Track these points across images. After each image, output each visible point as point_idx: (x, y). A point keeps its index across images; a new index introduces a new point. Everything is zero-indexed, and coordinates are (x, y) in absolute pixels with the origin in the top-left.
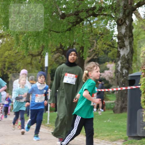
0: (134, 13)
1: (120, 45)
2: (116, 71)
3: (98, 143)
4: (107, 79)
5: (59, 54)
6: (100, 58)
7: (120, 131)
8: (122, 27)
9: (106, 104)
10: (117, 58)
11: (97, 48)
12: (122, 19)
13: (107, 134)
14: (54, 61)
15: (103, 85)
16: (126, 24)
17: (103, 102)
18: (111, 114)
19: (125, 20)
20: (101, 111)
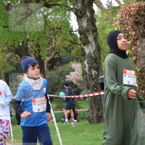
0: (95, 3)
1: (83, 41)
2: (84, 73)
4: (75, 82)
5: (12, 53)
6: (63, 58)
8: (83, 20)
9: (78, 113)
10: (82, 57)
11: (57, 46)
12: (81, 10)
14: (7, 62)
16: (87, 16)
17: (74, 111)
18: (87, 125)
19: (85, 11)
20: (74, 122)
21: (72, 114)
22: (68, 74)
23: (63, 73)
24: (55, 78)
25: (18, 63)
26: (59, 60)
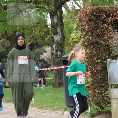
0: (64, 6)
2: (52, 54)
4: (46, 59)
5: (5, 39)
6: (39, 43)
7: (60, 102)
8: (54, 18)
9: (47, 80)
10: (52, 43)
11: (36, 35)
12: (54, 11)
13: (50, 105)
14: (1, 45)
15: (42, 65)
16: (58, 15)
18: (52, 88)
19: (57, 12)
20: (43, 86)
21: (42, 81)
22: (42, 54)
23: (39, 54)
25: (8, 46)
26: (36, 45)
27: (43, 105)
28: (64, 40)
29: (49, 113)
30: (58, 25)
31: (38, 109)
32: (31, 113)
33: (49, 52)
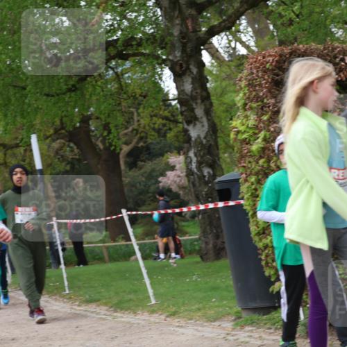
0: (207, 50)
1: (186, 116)
2: (189, 173)
3: (182, 327)
4: (174, 188)
5: (63, 141)
6: (152, 146)
7: (222, 299)
8: (185, 80)
9: (182, 242)
10: (186, 145)
11: (142, 126)
12: (181, 62)
13: (197, 306)
14: (55, 156)
16: (192, 73)
18: (198, 263)
19: (189, 65)
20: (175, 258)
22: (163, 174)
23: (154, 174)
24: (140, 183)
25: (74, 157)
26: (146, 151)
27: (179, 307)
28: (216, 137)
29: (196, 328)
30: (196, 99)
31: (168, 319)
32: (150, 329)
33: (181, 168)
